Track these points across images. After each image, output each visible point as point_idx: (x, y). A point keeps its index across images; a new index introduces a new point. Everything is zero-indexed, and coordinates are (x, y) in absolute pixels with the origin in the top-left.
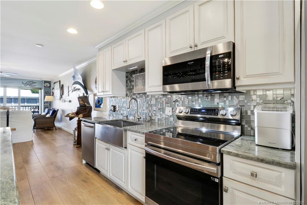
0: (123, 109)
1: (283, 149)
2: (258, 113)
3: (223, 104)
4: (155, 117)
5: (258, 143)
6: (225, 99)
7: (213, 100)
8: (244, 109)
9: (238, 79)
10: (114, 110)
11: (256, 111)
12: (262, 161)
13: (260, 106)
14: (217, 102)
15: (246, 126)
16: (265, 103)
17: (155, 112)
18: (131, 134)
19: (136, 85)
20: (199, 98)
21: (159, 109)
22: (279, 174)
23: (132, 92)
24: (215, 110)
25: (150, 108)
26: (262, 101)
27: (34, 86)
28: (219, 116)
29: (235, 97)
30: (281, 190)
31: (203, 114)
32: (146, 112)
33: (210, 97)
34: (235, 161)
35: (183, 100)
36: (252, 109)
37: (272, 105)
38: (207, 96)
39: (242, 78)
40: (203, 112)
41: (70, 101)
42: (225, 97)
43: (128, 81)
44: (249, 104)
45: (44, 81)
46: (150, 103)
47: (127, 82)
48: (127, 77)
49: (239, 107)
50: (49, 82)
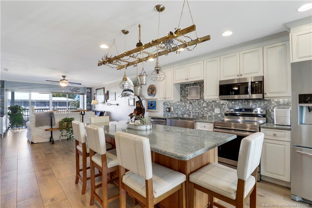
0: (177, 110)
1: (287, 126)
2: (276, 110)
3: (255, 106)
4: (206, 115)
5: (276, 123)
6: (256, 103)
7: (248, 104)
8: (267, 109)
9: (266, 94)
10: (169, 111)
11: (275, 110)
12: (278, 129)
13: (277, 107)
14: (251, 105)
15: (268, 118)
16: (279, 105)
17: (206, 112)
18: (200, 124)
19: (190, 94)
20: (239, 102)
21: (209, 110)
22: (285, 133)
23: (186, 98)
24: (251, 109)
25: (202, 109)
26: (277, 104)
27: (78, 92)
28: (253, 113)
29: (262, 102)
30: (286, 139)
31: (243, 112)
32: (198, 111)
33: (247, 102)
34: (266, 130)
35: (228, 104)
36: (272, 108)
37: (282, 107)
38: (244, 102)
39: (267, 94)
40: (243, 111)
41: (118, 105)
42: (256, 102)
43: (183, 91)
44: (270, 106)
45: (87, 88)
46: (201, 106)
47: (181, 91)
48: (181, 88)
49: (264, 107)
50: (91, 89)
